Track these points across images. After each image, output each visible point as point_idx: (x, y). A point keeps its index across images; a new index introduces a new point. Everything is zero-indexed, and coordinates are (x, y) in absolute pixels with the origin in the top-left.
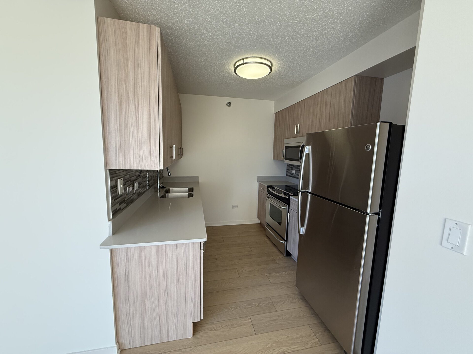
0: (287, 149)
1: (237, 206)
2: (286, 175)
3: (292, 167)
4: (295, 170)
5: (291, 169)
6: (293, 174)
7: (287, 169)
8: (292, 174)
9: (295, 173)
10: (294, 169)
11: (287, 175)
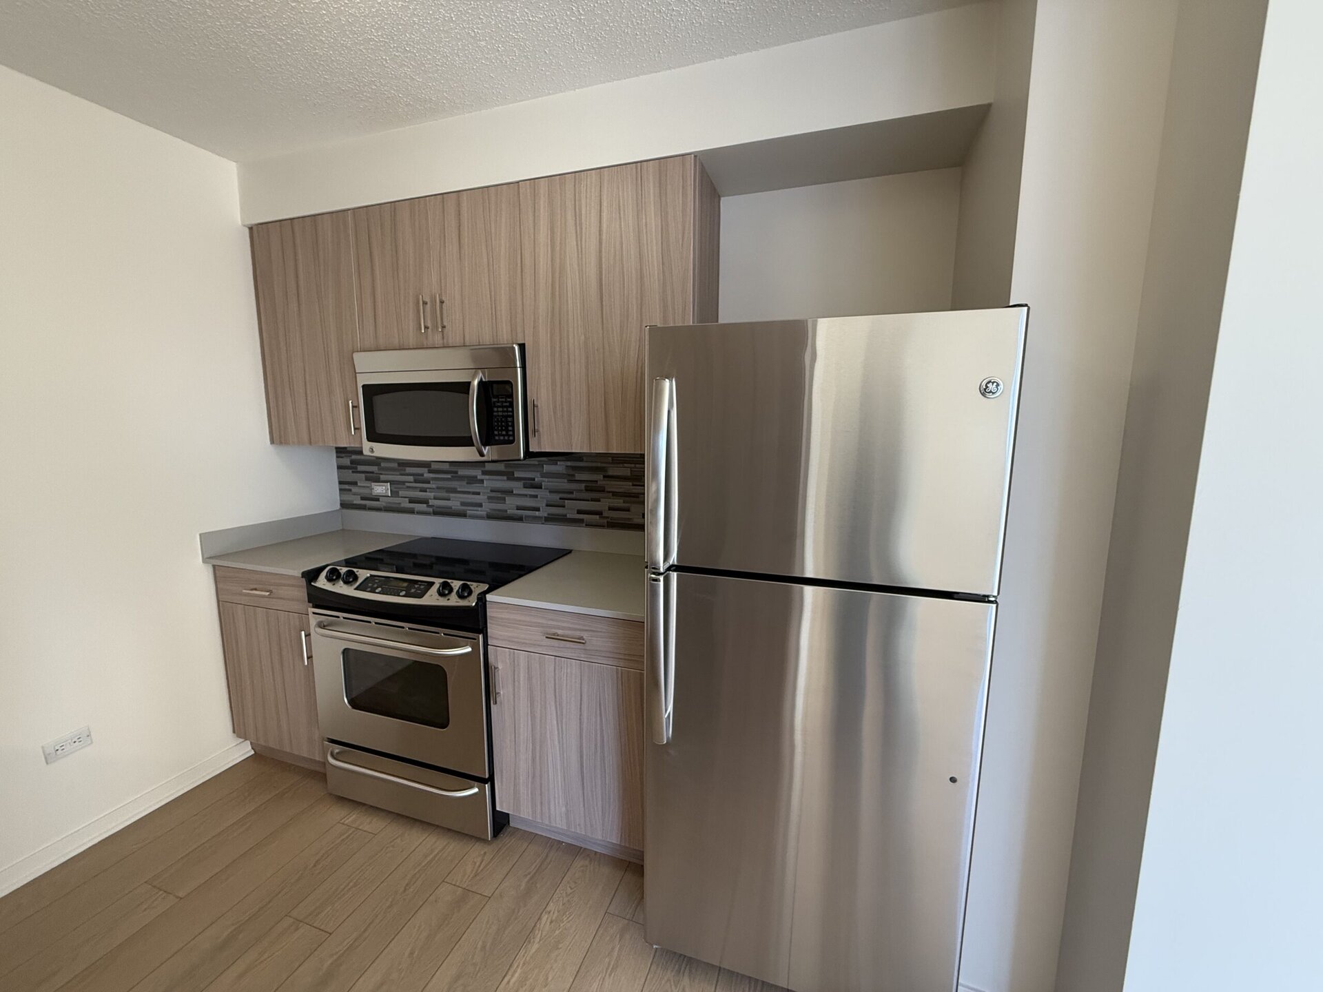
0: (378, 400)
1: (83, 738)
2: (338, 506)
3: (372, 473)
4: (392, 483)
5: (367, 479)
6: (381, 499)
7: (340, 483)
8: (378, 500)
9: (395, 493)
10: (383, 477)
11: (344, 505)
